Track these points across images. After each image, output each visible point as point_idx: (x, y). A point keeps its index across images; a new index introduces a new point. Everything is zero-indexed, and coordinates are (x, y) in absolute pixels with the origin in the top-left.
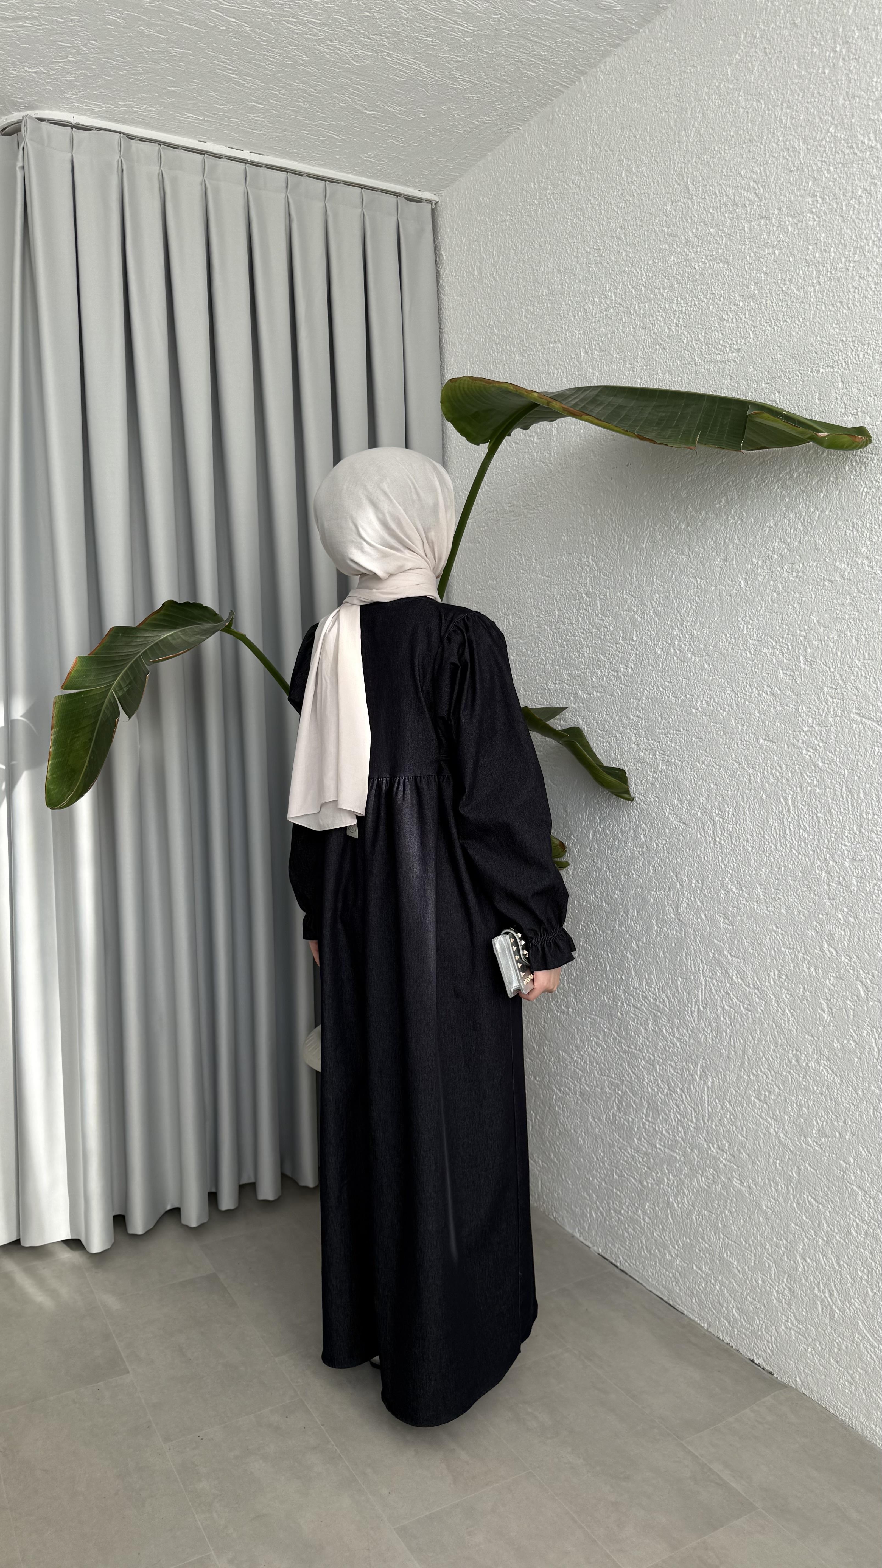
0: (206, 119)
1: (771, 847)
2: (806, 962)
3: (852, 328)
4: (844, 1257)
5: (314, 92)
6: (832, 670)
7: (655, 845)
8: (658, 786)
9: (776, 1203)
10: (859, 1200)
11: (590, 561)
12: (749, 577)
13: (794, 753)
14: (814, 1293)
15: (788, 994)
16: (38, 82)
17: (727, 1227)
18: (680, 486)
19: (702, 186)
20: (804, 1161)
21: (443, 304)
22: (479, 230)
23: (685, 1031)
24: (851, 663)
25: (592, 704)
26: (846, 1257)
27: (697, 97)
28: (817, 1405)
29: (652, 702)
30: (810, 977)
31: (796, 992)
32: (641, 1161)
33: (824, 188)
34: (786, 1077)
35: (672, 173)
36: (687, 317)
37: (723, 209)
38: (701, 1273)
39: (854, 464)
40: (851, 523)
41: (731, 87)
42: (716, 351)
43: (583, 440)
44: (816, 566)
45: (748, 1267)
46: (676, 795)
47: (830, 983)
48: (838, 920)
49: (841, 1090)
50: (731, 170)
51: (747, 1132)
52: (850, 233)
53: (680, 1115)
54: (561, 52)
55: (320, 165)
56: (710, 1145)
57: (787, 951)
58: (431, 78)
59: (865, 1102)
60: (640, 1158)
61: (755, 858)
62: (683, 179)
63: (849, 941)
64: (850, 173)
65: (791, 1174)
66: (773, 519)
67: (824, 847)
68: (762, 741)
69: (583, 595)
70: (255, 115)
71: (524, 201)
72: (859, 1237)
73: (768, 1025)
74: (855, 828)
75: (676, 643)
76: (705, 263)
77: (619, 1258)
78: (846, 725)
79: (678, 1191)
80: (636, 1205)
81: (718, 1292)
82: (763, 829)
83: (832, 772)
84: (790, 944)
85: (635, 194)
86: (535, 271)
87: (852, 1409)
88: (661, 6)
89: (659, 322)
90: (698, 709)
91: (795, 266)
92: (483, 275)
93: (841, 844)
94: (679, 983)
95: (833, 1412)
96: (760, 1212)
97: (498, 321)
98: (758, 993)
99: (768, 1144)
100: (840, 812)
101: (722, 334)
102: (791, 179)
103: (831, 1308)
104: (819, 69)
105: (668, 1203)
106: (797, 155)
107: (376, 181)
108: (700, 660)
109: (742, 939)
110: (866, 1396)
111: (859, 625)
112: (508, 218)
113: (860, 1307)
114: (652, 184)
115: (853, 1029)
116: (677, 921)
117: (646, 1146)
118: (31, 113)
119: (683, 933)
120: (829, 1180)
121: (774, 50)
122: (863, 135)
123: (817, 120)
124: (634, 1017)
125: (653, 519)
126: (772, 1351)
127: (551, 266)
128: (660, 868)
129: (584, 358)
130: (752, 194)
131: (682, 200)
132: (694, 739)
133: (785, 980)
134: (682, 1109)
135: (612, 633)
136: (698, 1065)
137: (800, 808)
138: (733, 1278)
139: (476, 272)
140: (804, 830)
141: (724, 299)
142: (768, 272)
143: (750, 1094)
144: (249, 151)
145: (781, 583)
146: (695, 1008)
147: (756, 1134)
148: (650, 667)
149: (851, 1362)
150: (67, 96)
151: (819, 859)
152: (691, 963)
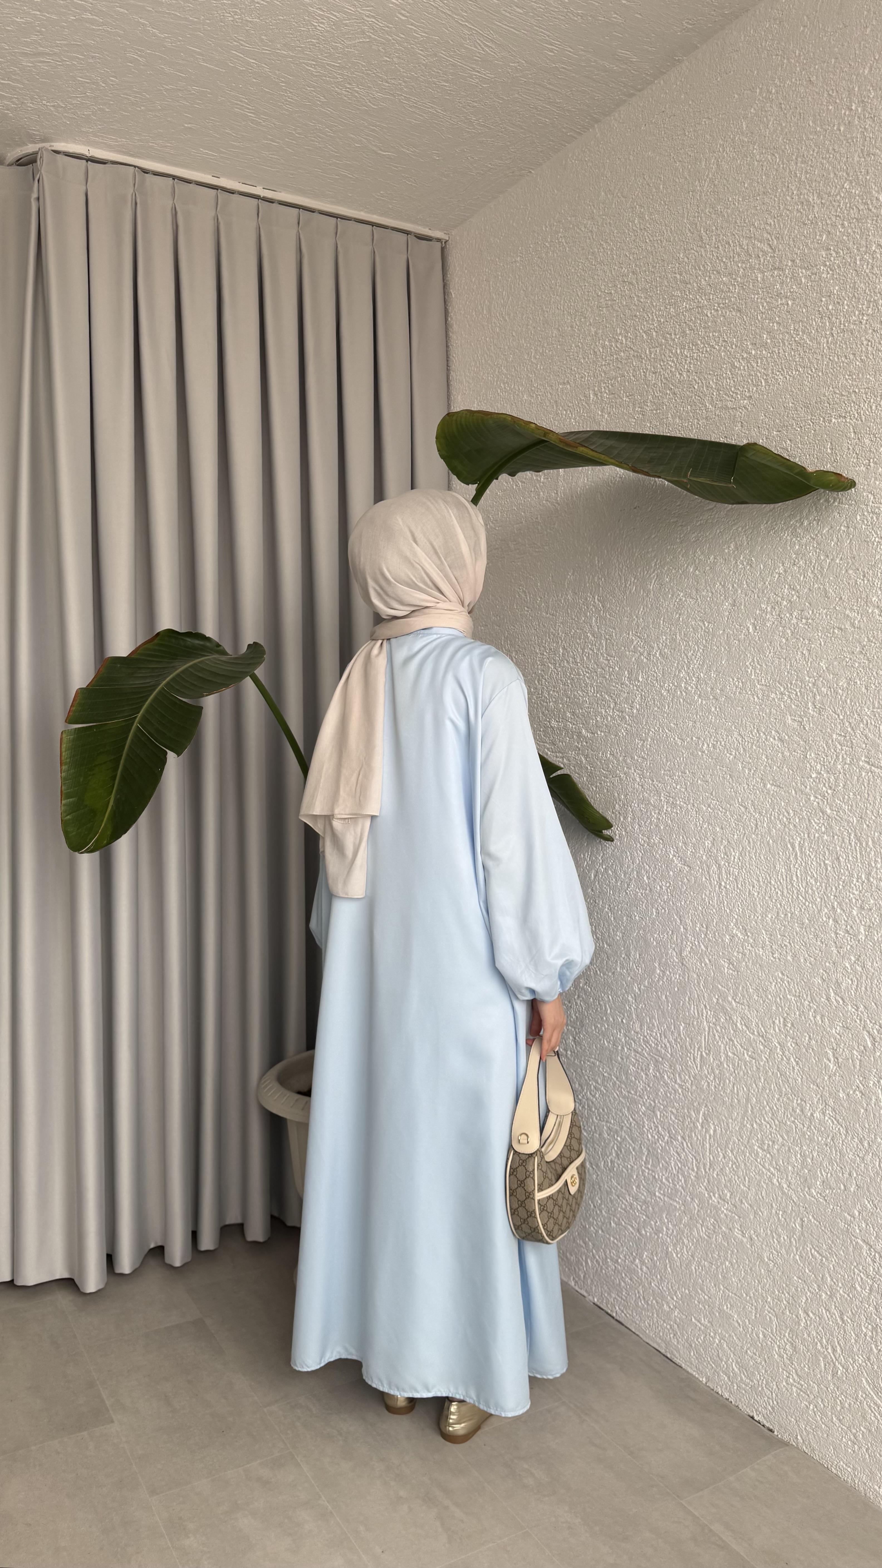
0: (221, 155)
1: (777, 893)
2: (812, 1010)
3: (865, 380)
4: (848, 1312)
5: (329, 132)
6: (841, 717)
7: (658, 888)
8: (662, 828)
9: (778, 1255)
10: (864, 1253)
11: (596, 600)
12: (757, 622)
13: (802, 799)
14: (816, 1348)
15: (794, 1042)
16: (55, 115)
17: (727, 1279)
18: (689, 530)
19: (715, 235)
20: (807, 1213)
21: (450, 341)
22: (489, 270)
23: (687, 1077)
24: (861, 711)
25: (596, 743)
26: (850, 1312)
27: (712, 148)
28: (819, 1464)
29: (657, 743)
30: (816, 1025)
31: (801, 1040)
32: (639, 1209)
33: (838, 242)
34: (790, 1127)
35: (685, 221)
36: (699, 363)
37: (736, 259)
38: (700, 1325)
39: (866, 513)
40: (861, 573)
41: (746, 140)
42: (727, 397)
43: (591, 481)
44: (826, 613)
45: (749, 1320)
46: (681, 837)
47: (836, 1032)
48: (845, 968)
49: (846, 1141)
50: (744, 220)
51: (749, 1182)
52: (864, 287)
53: (681, 1162)
54: (575, 100)
55: (334, 203)
56: (712, 1194)
57: (793, 998)
58: (447, 121)
59: (871, 1154)
60: (639, 1207)
61: (761, 903)
62: (696, 227)
63: (856, 990)
64: (864, 229)
65: (794, 1225)
66: (783, 565)
67: (831, 895)
68: (769, 786)
69: (589, 634)
70: (270, 153)
71: (535, 243)
72: (864, 1292)
73: (773, 1074)
74: (863, 876)
75: (683, 685)
76: (717, 310)
77: (616, 1308)
78: (855, 773)
79: (677, 1241)
80: (634, 1254)
81: (717, 1345)
82: (769, 875)
83: (840, 819)
84: (796, 991)
85: (647, 241)
87: (854, 1469)
88: (677, 58)
89: (669, 367)
90: (704, 752)
91: (807, 317)
92: (493, 314)
93: (849, 892)
94: (682, 1028)
95: (835, 1472)
96: (761, 1264)
97: (506, 360)
98: (763, 1041)
99: (771, 1194)
100: (848, 860)
101: (734, 381)
102: (805, 232)
103: (835, 1365)
104: (834, 126)
105: (667, 1252)
106: (811, 209)
107: (389, 220)
108: (707, 703)
109: (747, 985)
110: (869, 1456)
111: (869, 674)
112: (519, 258)
113: (864, 1364)
114: (665, 232)
115: (859, 1080)
116: (681, 965)
117: (645, 1194)
118: (47, 145)
119: (687, 978)
120: (833, 1233)
121: (790, 107)
122: (878, 192)
123: (832, 175)
124: (635, 1061)
125: (661, 562)
126: (773, 1408)
127: (562, 308)
128: (663, 911)
129: (593, 401)
130: (766, 245)
131: (695, 249)
132: (699, 781)
133: (791, 1028)
134: (683, 1157)
135: (618, 673)
136: (700, 1113)
137: (807, 854)
138: (733, 1332)
139: (485, 311)
140: (811, 877)
141: (736, 346)
142: (781, 322)
143: (753, 1143)
144: (261, 187)
145: (791, 629)
146: (698, 1054)
147: (759, 1184)
148: (656, 709)
149: (853, 1420)
150: (84, 130)
151: (826, 906)
152: (694, 1008)
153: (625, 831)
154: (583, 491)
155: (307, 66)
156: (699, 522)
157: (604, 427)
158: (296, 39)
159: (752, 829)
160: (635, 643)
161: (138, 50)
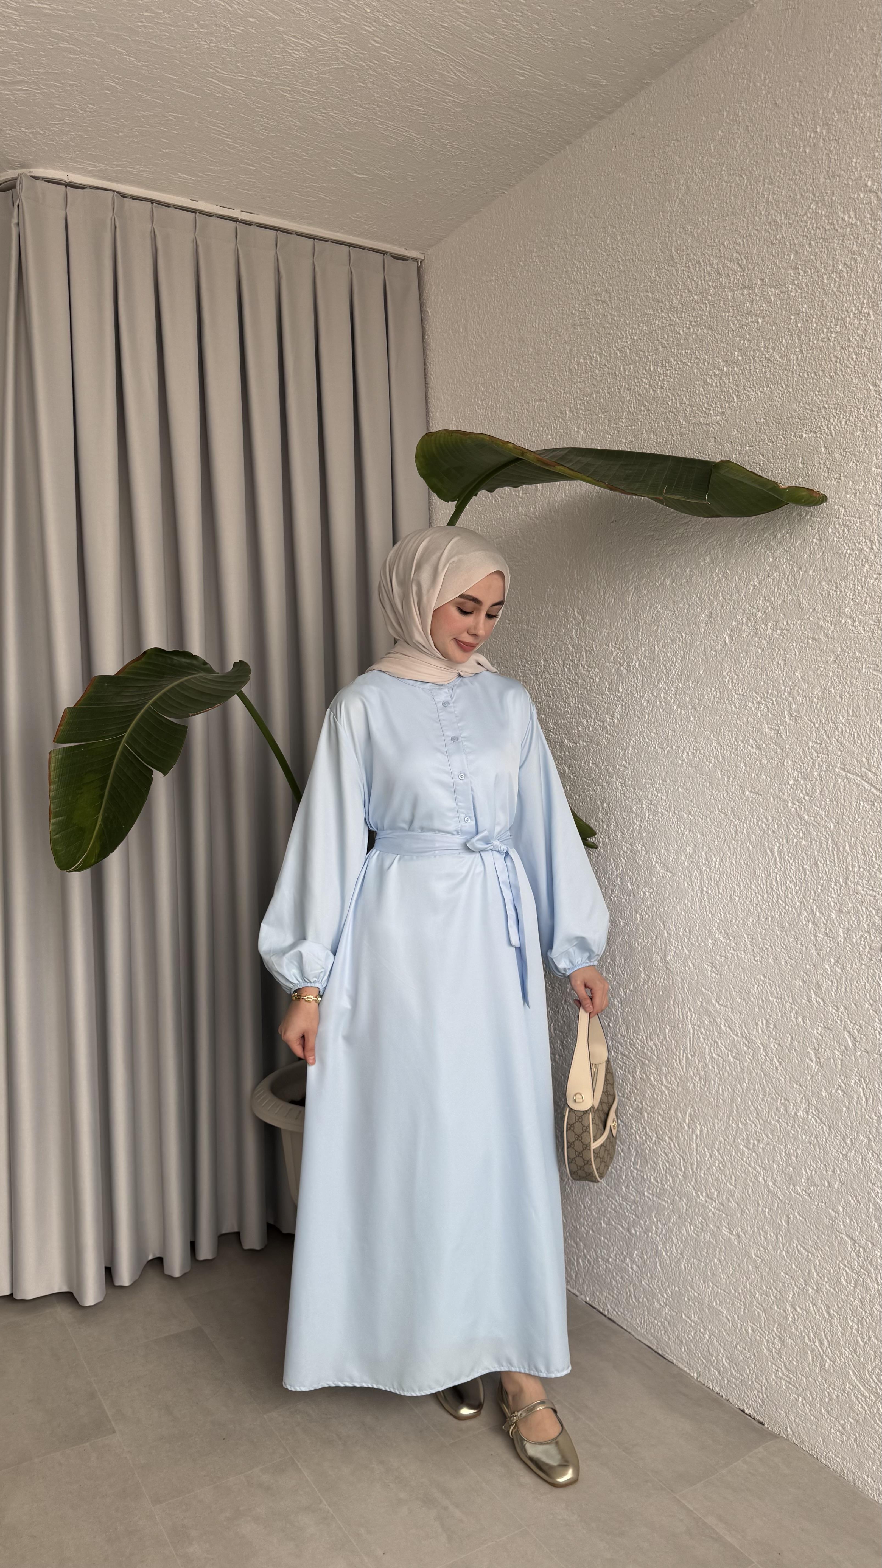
0: (199, 179)
1: (758, 897)
2: (794, 1012)
3: (834, 396)
4: (834, 1306)
5: (305, 156)
6: (817, 725)
7: (642, 894)
8: (644, 835)
9: (765, 1252)
10: (849, 1248)
11: (576, 612)
12: (734, 633)
13: (780, 805)
14: (804, 1342)
15: (777, 1043)
16: (34, 142)
17: (716, 1276)
18: (665, 543)
19: (685, 255)
20: (793, 1209)
21: (428, 359)
22: (464, 289)
23: (673, 1079)
24: (836, 719)
27: (681, 169)
28: (808, 1456)
29: (638, 752)
30: (798, 1026)
31: (784, 1041)
32: (629, 1209)
33: (806, 261)
34: (775, 1125)
35: (656, 241)
36: (672, 380)
37: (707, 278)
38: (690, 1322)
39: (837, 526)
40: (834, 584)
41: (714, 161)
42: (700, 413)
43: (568, 497)
44: (801, 624)
45: (738, 1316)
46: (663, 844)
47: (818, 1033)
48: (825, 970)
49: (830, 1139)
50: (714, 240)
51: (736, 1180)
52: (831, 305)
53: (668, 1162)
54: (547, 122)
55: (309, 224)
56: (699, 1193)
57: (775, 1000)
58: (421, 144)
59: (853, 1151)
60: (628, 1206)
61: (743, 908)
62: (667, 247)
63: (836, 991)
64: (831, 248)
66: (757, 577)
67: (810, 898)
68: (747, 793)
69: (569, 646)
70: (248, 176)
71: (510, 263)
72: (849, 1286)
73: (757, 1074)
74: (841, 880)
75: (662, 695)
76: (689, 328)
77: (607, 1307)
78: (831, 779)
79: (666, 1240)
80: (624, 1253)
81: (708, 1341)
82: (750, 880)
83: (817, 825)
84: (777, 994)
85: (620, 260)
86: (521, 331)
87: (843, 1459)
88: (645, 82)
89: (643, 384)
90: (684, 760)
91: (777, 335)
92: (469, 332)
93: (828, 895)
94: (667, 1031)
95: (825, 1462)
96: (749, 1261)
97: (483, 377)
98: (746, 1042)
99: (757, 1192)
100: (826, 864)
101: (707, 397)
102: (774, 252)
103: (822, 1358)
104: (800, 148)
105: (657, 1251)
106: (779, 229)
107: (364, 240)
108: (686, 713)
109: (730, 988)
110: (857, 1447)
111: (843, 683)
112: (493, 278)
113: (850, 1356)
114: (637, 251)
115: (841, 1079)
116: (665, 969)
117: (634, 1194)
118: (26, 171)
119: (671, 981)
120: (818, 1229)
121: (756, 129)
122: (844, 213)
123: (799, 197)
124: (622, 1065)
125: (638, 575)
126: (763, 1401)
127: (537, 325)
128: (647, 916)
129: (569, 417)
130: (735, 264)
131: (666, 268)
132: (680, 789)
133: (773, 1029)
134: (670, 1158)
135: (598, 684)
136: (686, 1113)
137: (786, 859)
138: (722, 1327)
139: (461, 330)
140: (791, 882)
141: (708, 363)
142: (751, 339)
143: (738, 1143)
144: (239, 210)
145: (766, 640)
146: (683, 1056)
147: (745, 1182)
148: (636, 719)
149: (841, 1411)
150: (62, 155)
151: (806, 910)
152: (679, 1011)
153: (609, 838)
154: (561, 505)
155: (282, 91)
156: (675, 536)
157: (580, 443)
158: (271, 66)
159: (732, 835)
160: (615, 654)
161: (116, 78)
